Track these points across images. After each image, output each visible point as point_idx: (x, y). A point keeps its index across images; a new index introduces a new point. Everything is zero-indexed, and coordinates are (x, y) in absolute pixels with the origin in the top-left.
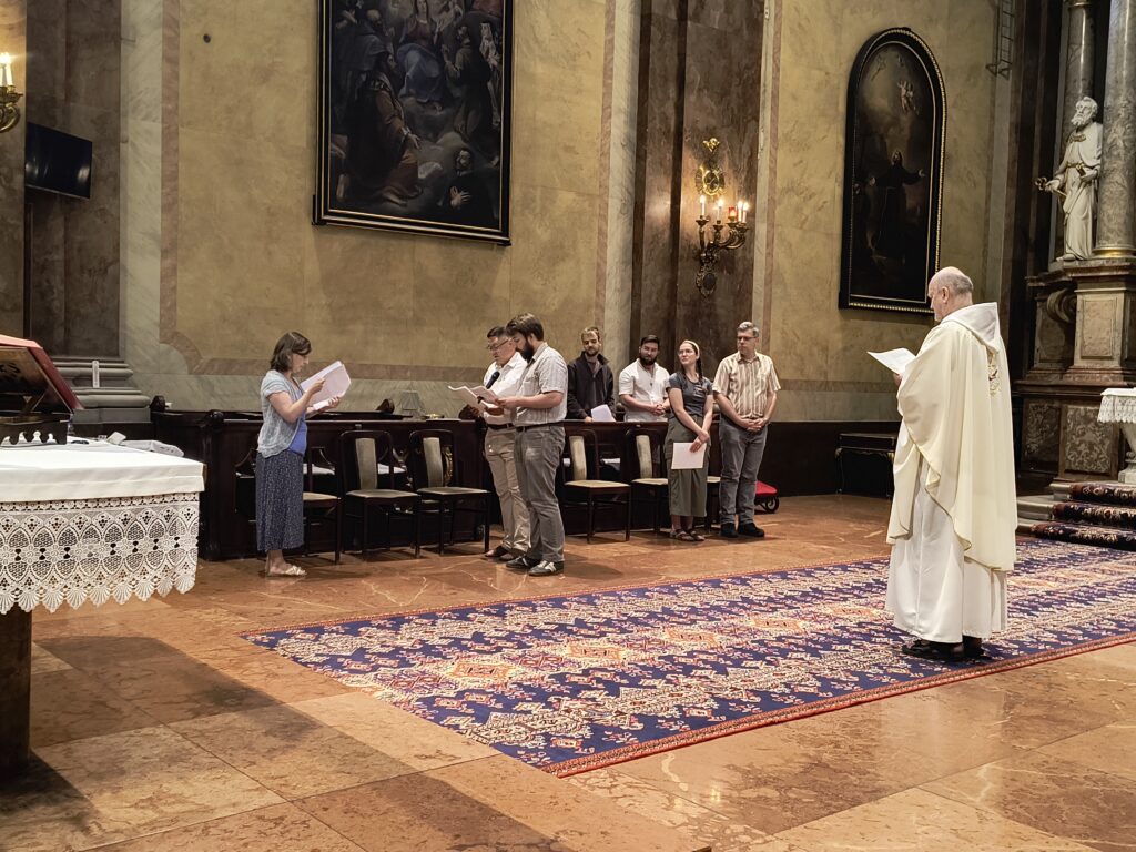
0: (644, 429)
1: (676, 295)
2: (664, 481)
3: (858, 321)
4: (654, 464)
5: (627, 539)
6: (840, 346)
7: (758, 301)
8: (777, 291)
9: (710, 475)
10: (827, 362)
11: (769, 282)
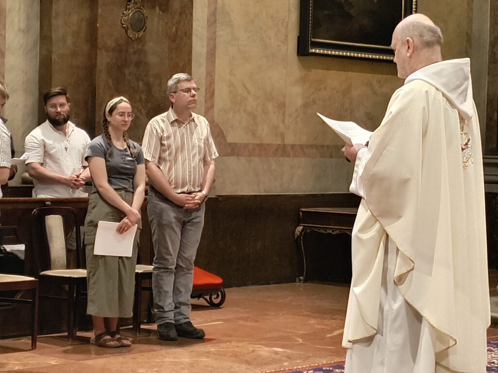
0: (56, 206)
1: (96, 39)
2: (81, 273)
3: (320, 71)
4: (68, 251)
5: (34, 346)
6: (299, 102)
7: (199, 46)
8: (223, 34)
9: (138, 263)
10: (283, 121)
11: (212, 22)
